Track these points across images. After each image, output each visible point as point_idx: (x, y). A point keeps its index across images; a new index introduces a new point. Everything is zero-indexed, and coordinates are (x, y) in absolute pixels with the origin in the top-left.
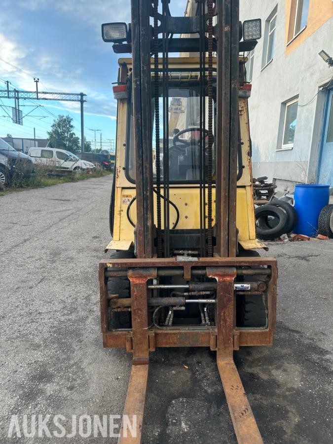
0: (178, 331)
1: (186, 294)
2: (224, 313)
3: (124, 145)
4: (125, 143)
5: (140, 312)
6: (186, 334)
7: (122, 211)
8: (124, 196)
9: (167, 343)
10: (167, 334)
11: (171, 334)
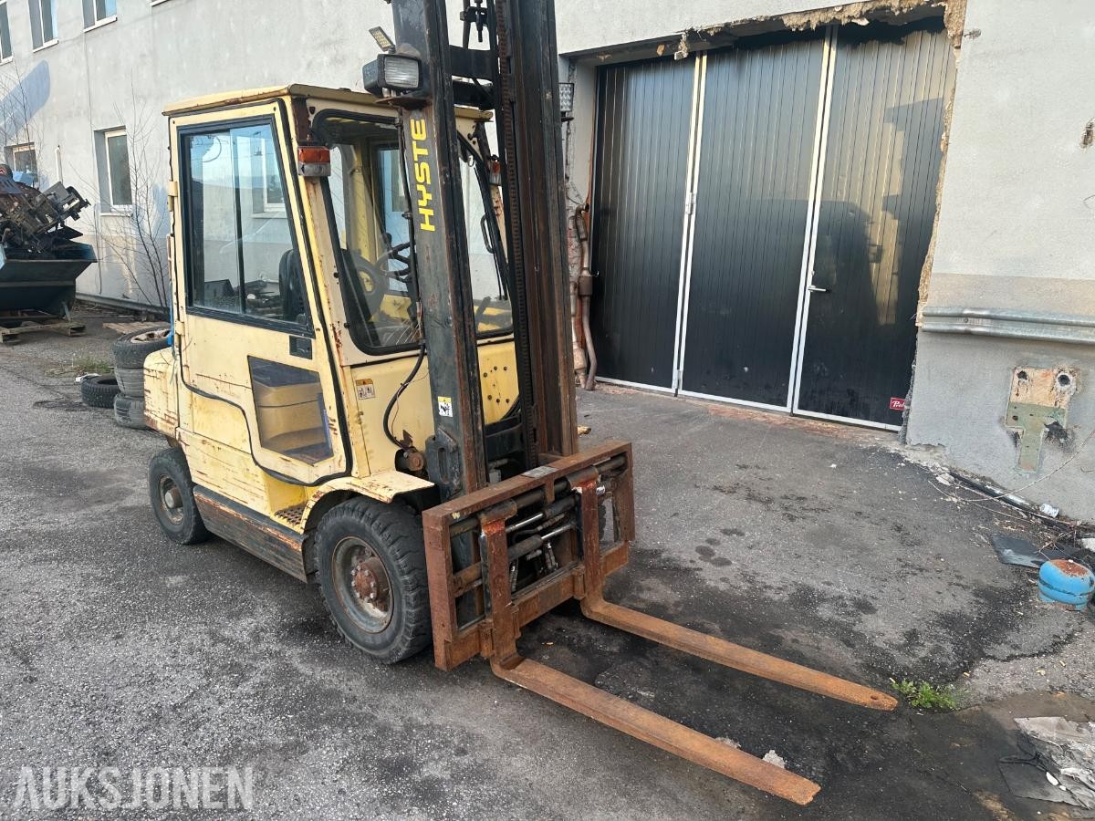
0: (536, 592)
1: (540, 528)
2: (591, 536)
3: (336, 275)
4: (335, 271)
5: (500, 580)
6: (547, 590)
7: (362, 414)
8: (358, 383)
9: (527, 618)
10: (527, 602)
11: (531, 600)
